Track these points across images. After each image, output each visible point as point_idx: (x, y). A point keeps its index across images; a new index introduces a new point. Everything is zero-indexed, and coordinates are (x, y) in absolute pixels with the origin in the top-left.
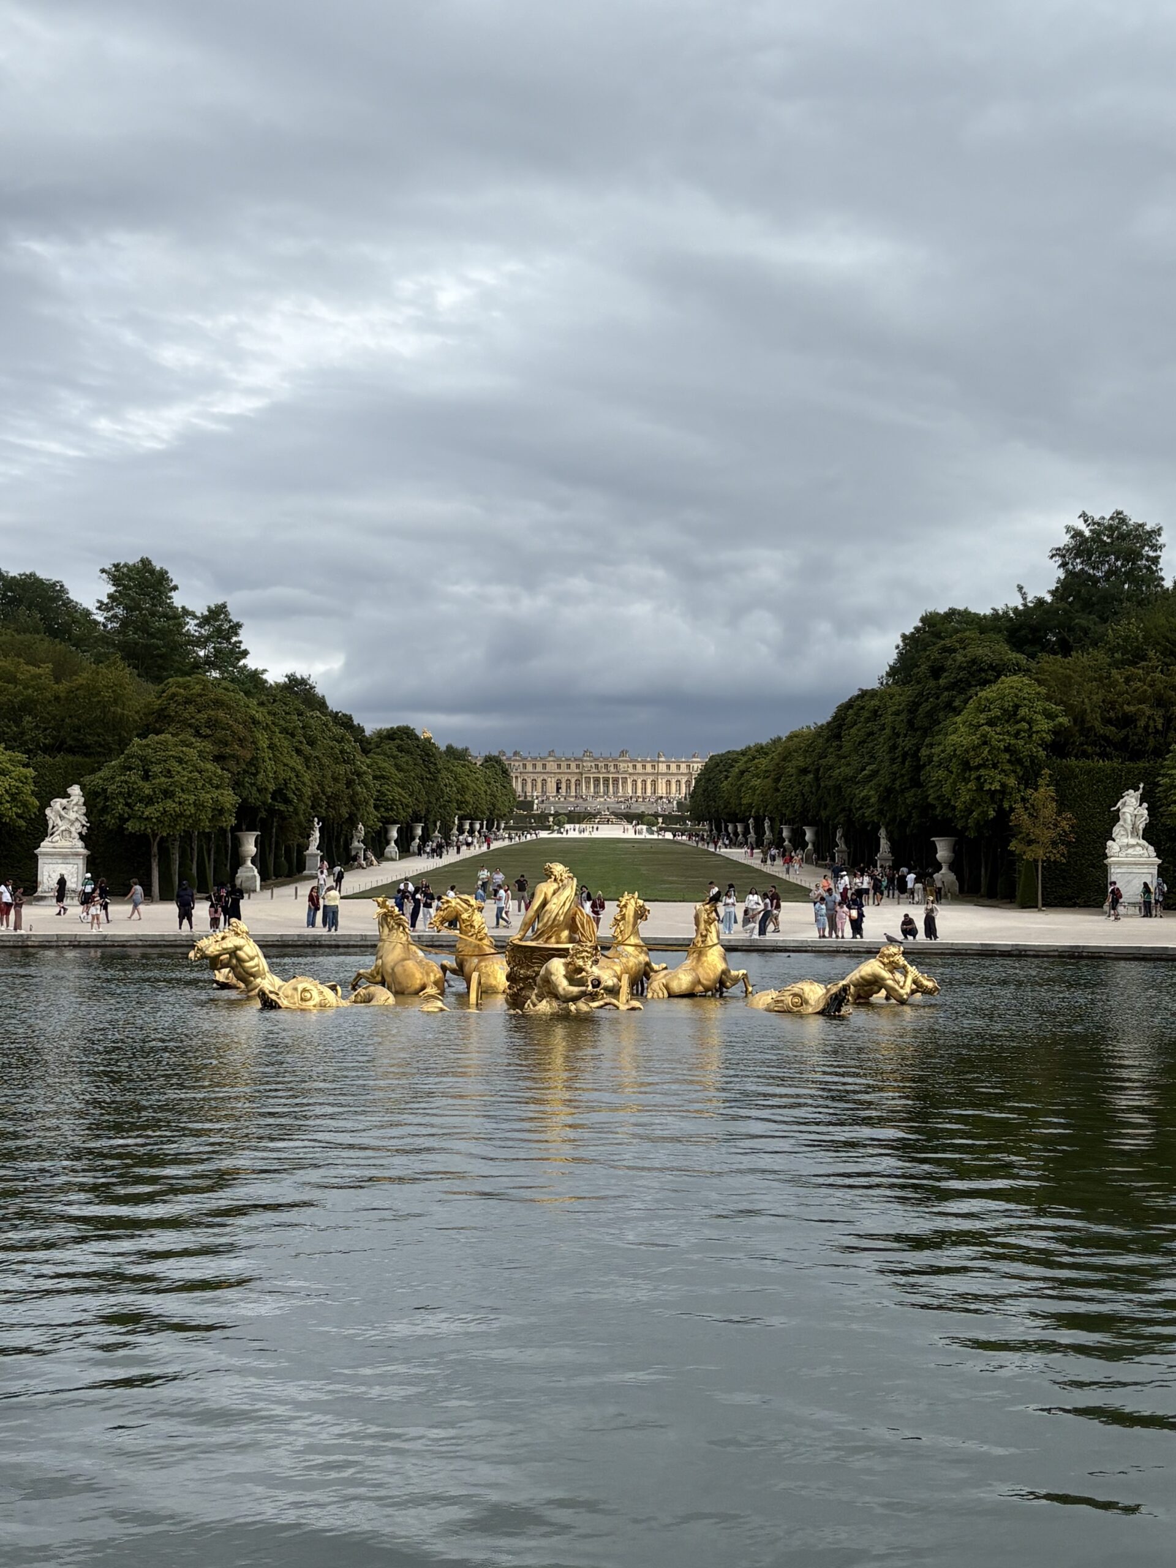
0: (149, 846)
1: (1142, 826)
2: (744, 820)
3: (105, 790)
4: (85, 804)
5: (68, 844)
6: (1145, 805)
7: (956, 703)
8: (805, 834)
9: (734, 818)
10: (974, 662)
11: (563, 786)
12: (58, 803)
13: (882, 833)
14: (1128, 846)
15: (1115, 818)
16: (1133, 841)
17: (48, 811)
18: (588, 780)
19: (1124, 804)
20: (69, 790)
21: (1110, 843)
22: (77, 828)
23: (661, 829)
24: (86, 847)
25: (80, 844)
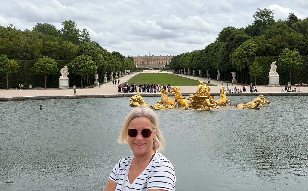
0: (80, 77)
1: (276, 69)
2: (183, 69)
3: (72, 66)
4: (68, 69)
5: (65, 77)
6: (276, 65)
7: (236, 46)
8: (199, 72)
9: (181, 69)
10: (239, 37)
11: (141, 63)
12: (63, 69)
13: (218, 71)
14: (273, 73)
15: (270, 68)
16: (274, 72)
17: (61, 71)
18: (146, 61)
19: (272, 65)
20: (65, 67)
21: (269, 73)
22: (66, 74)
23: (163, 71)
24: (68, 78)
25: (68, 77)
